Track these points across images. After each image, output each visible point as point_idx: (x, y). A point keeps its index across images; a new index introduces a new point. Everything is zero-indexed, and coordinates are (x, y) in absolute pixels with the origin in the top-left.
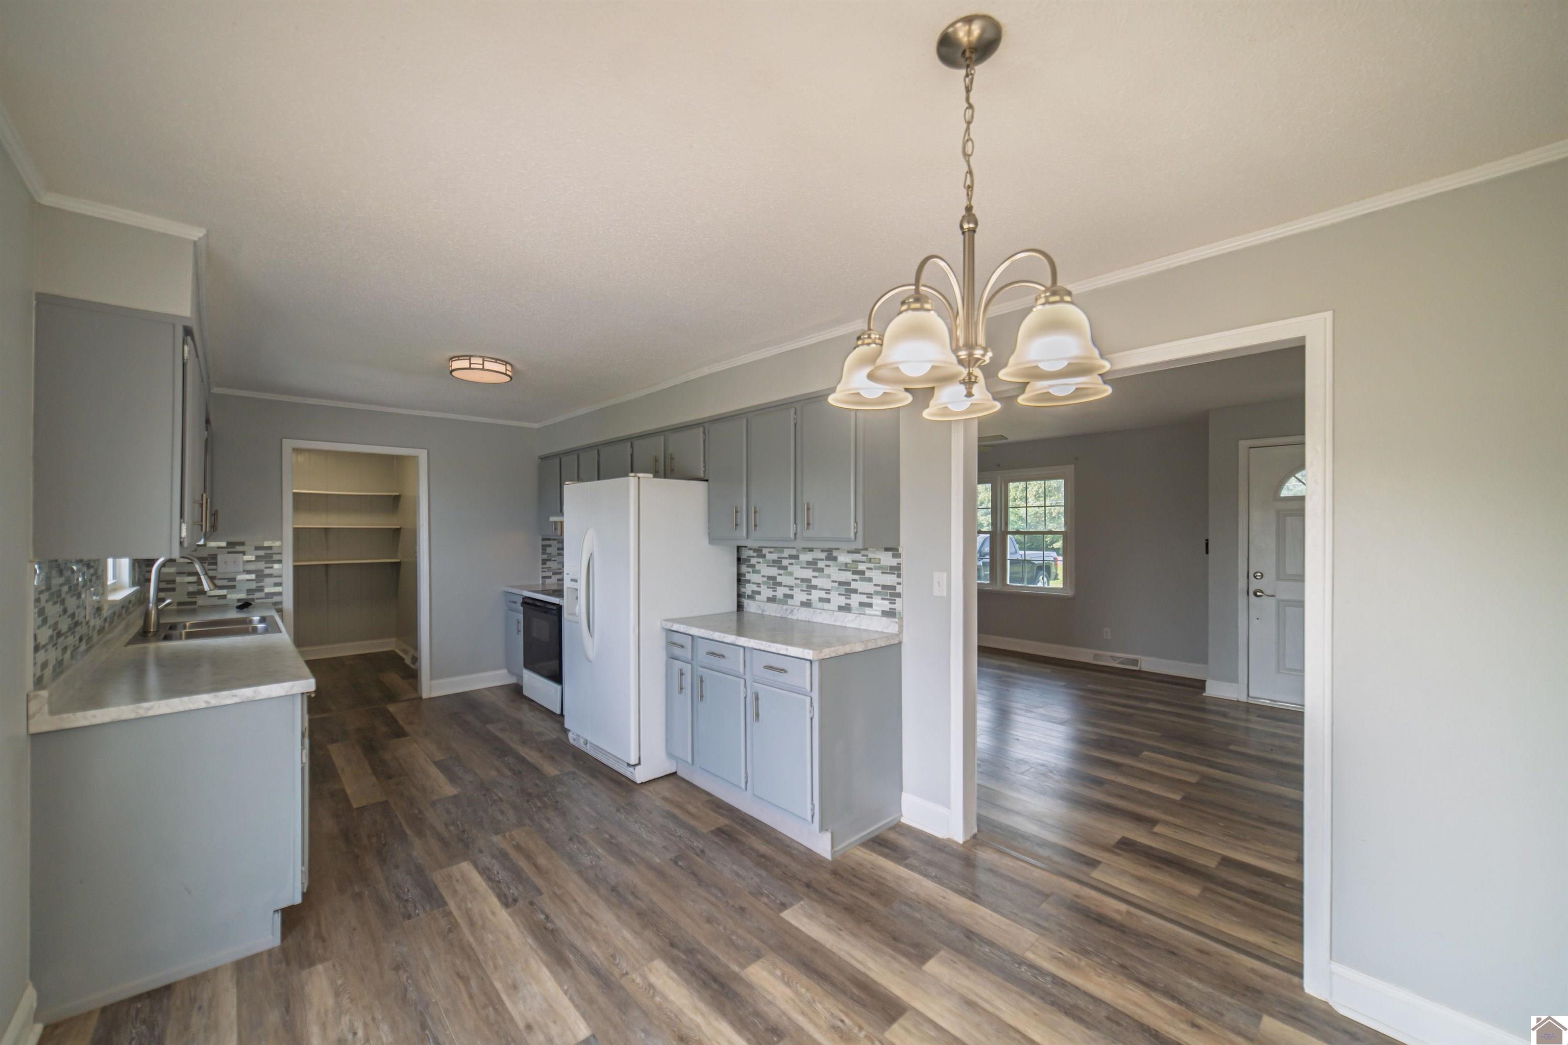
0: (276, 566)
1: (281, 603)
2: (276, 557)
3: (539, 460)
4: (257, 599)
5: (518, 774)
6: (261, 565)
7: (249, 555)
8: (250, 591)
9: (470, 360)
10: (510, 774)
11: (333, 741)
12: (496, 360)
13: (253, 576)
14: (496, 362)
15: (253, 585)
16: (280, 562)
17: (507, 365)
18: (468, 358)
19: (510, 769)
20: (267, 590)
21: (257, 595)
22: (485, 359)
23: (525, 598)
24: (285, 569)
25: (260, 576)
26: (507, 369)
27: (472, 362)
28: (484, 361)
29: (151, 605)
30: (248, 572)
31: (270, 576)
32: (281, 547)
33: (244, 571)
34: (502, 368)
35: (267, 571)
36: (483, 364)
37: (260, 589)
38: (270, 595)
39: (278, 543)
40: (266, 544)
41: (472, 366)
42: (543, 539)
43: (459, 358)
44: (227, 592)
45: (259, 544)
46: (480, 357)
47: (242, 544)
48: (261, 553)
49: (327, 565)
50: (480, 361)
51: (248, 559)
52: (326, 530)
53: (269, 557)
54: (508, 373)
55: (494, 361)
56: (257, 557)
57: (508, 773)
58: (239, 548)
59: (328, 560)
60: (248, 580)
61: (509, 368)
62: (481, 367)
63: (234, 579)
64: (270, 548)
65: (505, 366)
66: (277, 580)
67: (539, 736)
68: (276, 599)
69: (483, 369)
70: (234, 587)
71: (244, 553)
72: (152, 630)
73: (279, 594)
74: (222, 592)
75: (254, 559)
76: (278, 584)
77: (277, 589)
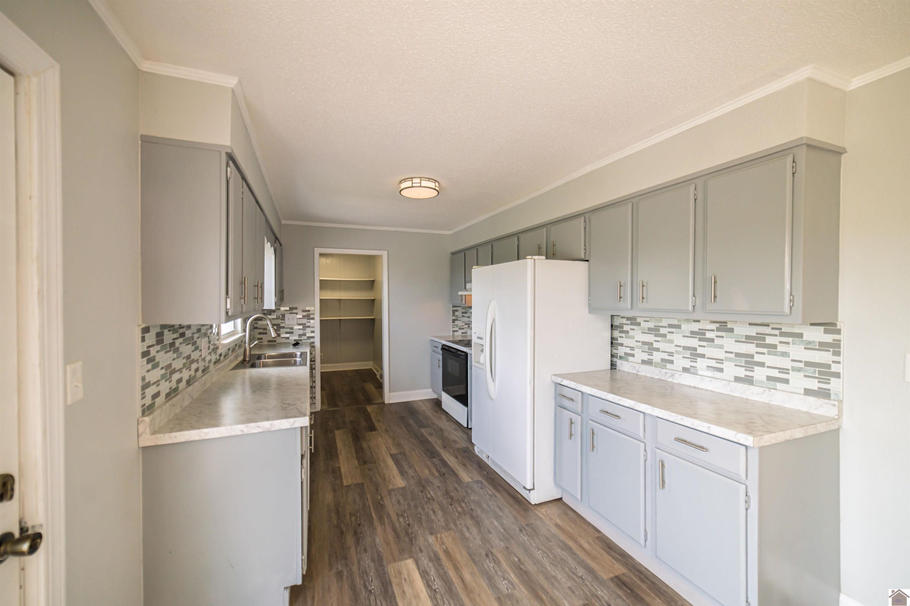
0: (312, 321)
1: (313, 343)
2: (312, 316)
3: (451, 255)
4: (303, 340)
5: (442, 475)
6: (305, 321)
7: (299, 315)
8: (300, 335)
9: (412, 180)
10: (438, 475)
11: (338, 428)
12: (429, 179)
13: (301, 327)
14: (429, 181)
15: (301, 332)
16: (313, 319)
17: (436, 183)
18: (411, 179)
19: (438, 471)
20: (308, 335)
21: (304, 338)
22: (422, 179)
23: (443, 345)
24: (316, 323)
25: (305, 327)
26: (436, 185)
27: (413, 182)
28: (421, 180)
29: (247, 345)
30: (299, 325)
31: (309, 327)
32: (314, 310)
33: (297, 324)
34: (432, 185)
35: (307, 324)
36: (420, 183)
37: (304, 334)
38: (309, 338)
39: (312, 308)
40: (307, 309)
41: (414, 185)
42: (453, 307)
43: (405, 180)
44: (290, 335)
45: (304, 309)
46: (419, 178)
47: (296, 308)
48: (305, 314)
49: (340, 320)
50: (418, 180)
51: (299, 317)
52: (340, 300)
53: (308, 316)
54: (437, 188)
55: (428, 180)
56: (303, 316)
57: (437, 474)
58: (295, 311)
59: (340, 317)
60: (299, 329)
61: (437, 184)
62: (419, 185)
63: (292, 328)
64: (309, 311)
65: (434, 183)
66: (312, 329)
67: (454, 443)
68: (312, 340)
69: (421, 186)
70: (292, 333)
71: (297, 314)
72: (247, 360)
73: (313, 337)
74: (287, 335)
75: (301, 317)
76: (313, 332)
77: (312, 335)
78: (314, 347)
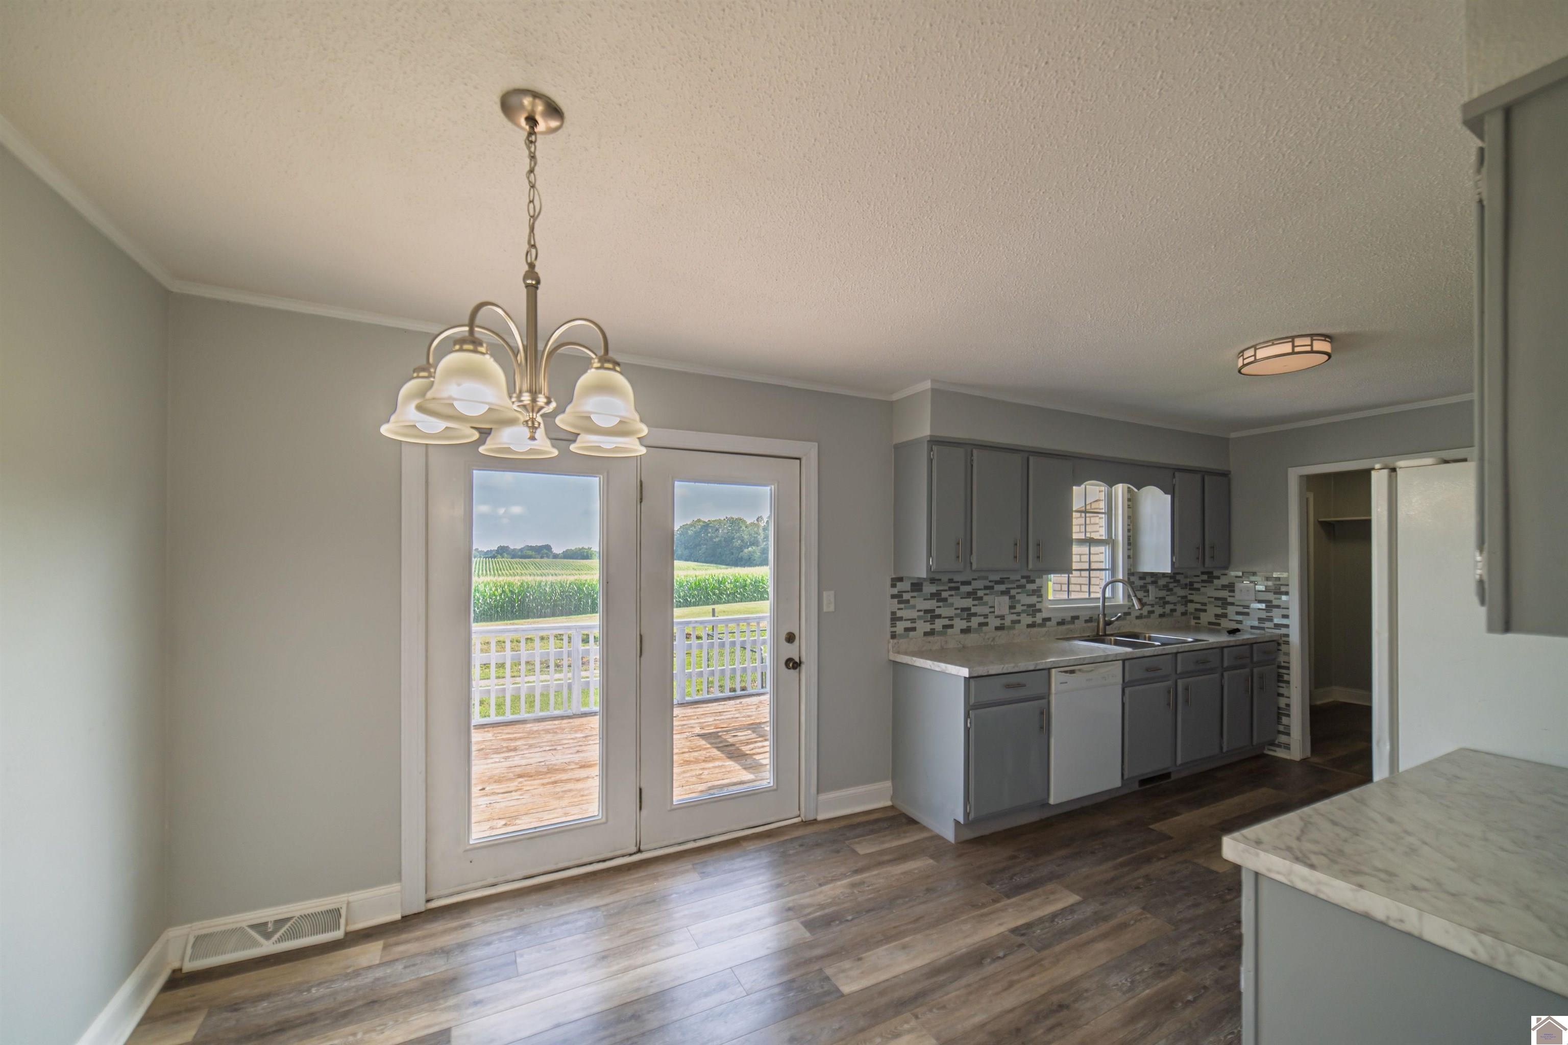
0: (1284, 598)
1: (1288, 635)
2: (1283, 589)
4: (1265, 628)
6: (1270, 596)
7: (1260, 585)
8: (1261, 620)
13: (1263, 606)
15: (1264, 615)
16: (1287, 593)
20: (1276, 621)
21: (1268, 624)
24: (1292, 601)
25: (1270, 606)
30: (1260, 602)
31: (1278, 607)
32: (1287, 579)
33: (1256, 600)
35: (1275, 603)
37: (1270, 619)
38: (1277, 626)
39: (1285, 575)
40: (1275, 575)
45: (1268, 574)
47: (1254, 574)
48: (1271, 584)
51: (1260, 589)
53: (1279, 589)
56: (1267, 587)
58: (1250, 579)
60: (1259, 609)
63: (1248, 607)
64: (1279, 579)
66: (1285, 612)
68: (1284, 631)
70: (1247, 614)
71: (1255, 583)
73: (1287, 626)
74: (1239, 618)
75: (1264, 589)
76: (1286, 616)
77: (1285, 621)
78: (1288, 644)
